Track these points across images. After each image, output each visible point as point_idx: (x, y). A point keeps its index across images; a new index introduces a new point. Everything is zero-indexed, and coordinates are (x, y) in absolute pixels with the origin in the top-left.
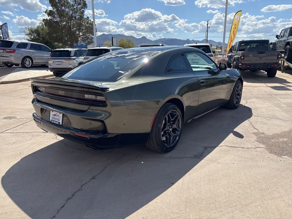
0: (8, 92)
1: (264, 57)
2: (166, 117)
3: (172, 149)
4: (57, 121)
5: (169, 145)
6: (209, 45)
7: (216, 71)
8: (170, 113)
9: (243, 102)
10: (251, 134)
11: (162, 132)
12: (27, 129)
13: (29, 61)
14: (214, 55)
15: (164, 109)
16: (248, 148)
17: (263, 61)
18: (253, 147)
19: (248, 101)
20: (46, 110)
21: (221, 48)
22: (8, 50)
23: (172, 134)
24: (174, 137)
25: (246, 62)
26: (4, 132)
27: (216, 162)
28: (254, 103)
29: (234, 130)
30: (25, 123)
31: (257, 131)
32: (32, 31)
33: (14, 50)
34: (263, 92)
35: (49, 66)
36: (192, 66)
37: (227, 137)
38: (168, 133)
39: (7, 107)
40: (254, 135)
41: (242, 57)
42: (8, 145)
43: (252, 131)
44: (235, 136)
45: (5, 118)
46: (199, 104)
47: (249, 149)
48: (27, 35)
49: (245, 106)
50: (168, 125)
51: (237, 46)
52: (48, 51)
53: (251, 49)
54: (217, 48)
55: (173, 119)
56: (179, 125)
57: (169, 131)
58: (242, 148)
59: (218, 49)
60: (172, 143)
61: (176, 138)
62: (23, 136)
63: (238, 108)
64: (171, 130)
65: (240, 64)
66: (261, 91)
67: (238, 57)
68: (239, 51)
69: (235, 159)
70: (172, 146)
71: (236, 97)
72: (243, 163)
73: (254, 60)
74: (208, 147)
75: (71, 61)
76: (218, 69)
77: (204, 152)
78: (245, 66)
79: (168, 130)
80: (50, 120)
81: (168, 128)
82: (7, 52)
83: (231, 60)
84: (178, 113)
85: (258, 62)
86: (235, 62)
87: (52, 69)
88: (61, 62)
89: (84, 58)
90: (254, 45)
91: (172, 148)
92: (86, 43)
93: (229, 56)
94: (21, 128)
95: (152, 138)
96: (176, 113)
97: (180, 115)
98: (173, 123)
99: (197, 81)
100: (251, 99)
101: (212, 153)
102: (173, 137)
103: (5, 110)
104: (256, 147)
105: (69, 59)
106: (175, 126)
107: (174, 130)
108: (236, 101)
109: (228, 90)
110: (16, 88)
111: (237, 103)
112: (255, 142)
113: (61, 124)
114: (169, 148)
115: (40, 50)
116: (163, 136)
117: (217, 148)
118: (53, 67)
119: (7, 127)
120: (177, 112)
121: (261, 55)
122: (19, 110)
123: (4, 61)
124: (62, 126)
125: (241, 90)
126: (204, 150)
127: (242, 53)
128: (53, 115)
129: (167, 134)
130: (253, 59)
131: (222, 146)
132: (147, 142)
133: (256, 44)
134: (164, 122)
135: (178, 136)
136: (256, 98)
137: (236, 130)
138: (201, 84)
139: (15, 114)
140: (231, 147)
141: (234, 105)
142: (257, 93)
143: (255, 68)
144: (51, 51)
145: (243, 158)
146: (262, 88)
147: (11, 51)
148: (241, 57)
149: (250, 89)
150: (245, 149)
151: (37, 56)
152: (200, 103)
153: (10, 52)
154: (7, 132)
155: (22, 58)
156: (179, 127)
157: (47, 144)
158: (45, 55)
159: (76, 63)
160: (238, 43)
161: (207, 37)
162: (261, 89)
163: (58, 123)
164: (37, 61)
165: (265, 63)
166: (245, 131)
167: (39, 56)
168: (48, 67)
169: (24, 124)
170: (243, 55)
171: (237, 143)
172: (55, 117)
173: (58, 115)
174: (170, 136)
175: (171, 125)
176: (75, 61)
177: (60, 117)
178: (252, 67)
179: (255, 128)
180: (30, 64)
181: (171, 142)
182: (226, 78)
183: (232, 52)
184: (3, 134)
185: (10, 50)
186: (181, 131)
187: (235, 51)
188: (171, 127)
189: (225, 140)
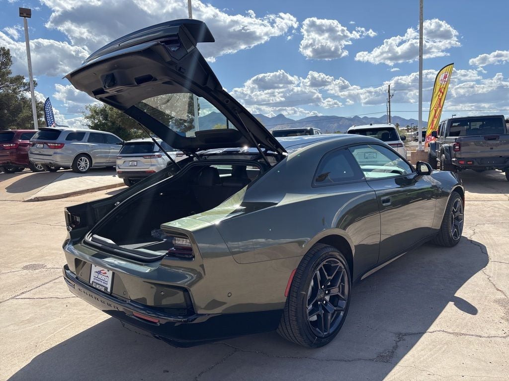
0: (42, 215)
1: (497, 145)
2: (316, 274)
3: (331, 340)
4: (102, 284)
5: (325, 332)
6: (395, 127)
7: (412, 177)
8: (324, 265)
9: (467, 233)
10: (492, 304)
11: (309, 305)
12: (59, 291)
13: (86, 161)
14: (403, 143)
15: (310, 258)
16: (489, 337)
17: (496, 153)
18: (501, 333)
19: (477, 230)
20: (85, 263)
21: (415, 129)
22: (52, 145)
23: (331, 308)
24: (334, 312)
25: (463, 156)
26: (18, 297)
27: (424, 373)
28: (488, 233)
29: (456, 295)
30: (58, 278)
31: (503, 296)
32: (95, 111)
33: (61, 144)
34: (503, 211)
35: (117, 168)
36: (362, 167)
37: (444, 311)
38: (322, 306)
39: (34, 244)
40: (497, 306)
41: (456, 147)
42: (18, 325)
43: (493, 297)
44: (459, 308)
45: (26, 268)
46: (382, 239)
47: (493, 339)
48: (87, 118)
49: (471, 241)
50: (321, 288)
51: (446, 127)
52: (117, 144)
53: (471, 132)
54: (408, 130)
55: (331, 278)
56: (343, 287)
57: (324, 302)
58: (477, 336)
59: (410, 131)
60: (332, 324)
61: (338, 315)
62: (49, 305)
63: (459, 245)
64: (327, 298)
65: (454, 159)
66: (499, 208)
67: (450, 147)
68: (450, 136)
69: (465, 365)
70: (330, 332)
71: (452, 223)
72: (483, 375)
73: (479, 151)
74: (405, 335)
75: (153, 160)
76: (415, 174)
77: (397, 346)
78: (463, 162)
79: (322, 300)
80: (91, 282)
81: (322, 296)
82: (50, 147)
83: (435, 152)
84: (340, 264)
85: (487, 155)
86: (444, 155)
87: (121, 175)
88: (137, 161)
89: (177, 154)
90: (477, 125)
91: (331, 337)
92: (181, 129)
93: (431, 144)
94: (49, 289)
95: (289, 318)
96: (336, 265)
97: (345, 268)
98: (332, 285)
99: (375, 198)
100: (482, 226)
101: (414, 348)
102: (333, 315)
103: (30, 250)
104: (505, 335)
105: (151, 156)
106: (335, 291)
107: (334, 299)
108: (453, 232)
109: (437, 209)
110: (59, 208)
111: (455, 235)
112: (502, 321)
113: (109, 290)
114: (324, 338)
115: (105, 143)
116: (311, 313)
117: (425, 335)
118: (123, 170)
119: (25, 286)
120: (338, 263)
121: (491, 142)
122: (54, 251)
123: (44, 162)
124: (110, 295)
125: (461, 210)
126: (398, 340)
127: (456, 139)
128: (96, 272)
129: (320, 308)
130: (477, 150)
131: (433, 332)
132: (280, 327)
133: (481, 123)
134: (312, 283)
135: (342, 311)
136: (492, 224)
137: (459, 294)
138: (384, 204)
139: (45, 259)
140: (453, 333)
141: (451, 239)
142: (493, 213)
143: (482, 165)
144: (123, 144)
145: (482, 363)
146: (500, 202)
147: (56, 145)
148: (454, 146)
149: (478, 205)
150: (483, 339)
151: (98, 153)
152: (384, 238)
153: (55, 148)
154: (23, 296)
155: (74, 156)
156: (343, 293)
157: (89, 324)
158: (112, 151)
159: (162, 163)
160: (446, 122)
161: (390, 112)
162: (498, 204)
163: (103, 289)
164: (98, 160)
165: (501, 157)
166: (479, 295)
167: (101, 152)
168: (115, 169)
169: (56, 281)
170: (458, 143)
171: (466, 325)
172: (100, 276)
173: (105, 273)
174: (326, 311)
175: (328, 288)
176: (159, 160)
177: (107, 277)
178: (476, 164)
179: (498, 290)
180: (86, 166)
181: (329, 326)
182: (431, 188)
183: (437, 138)
184: (15, 301)
185: (55, 143)
186: (348, 300)
187: (442, 135)
188: (327, 292)
189: (440, 316)
